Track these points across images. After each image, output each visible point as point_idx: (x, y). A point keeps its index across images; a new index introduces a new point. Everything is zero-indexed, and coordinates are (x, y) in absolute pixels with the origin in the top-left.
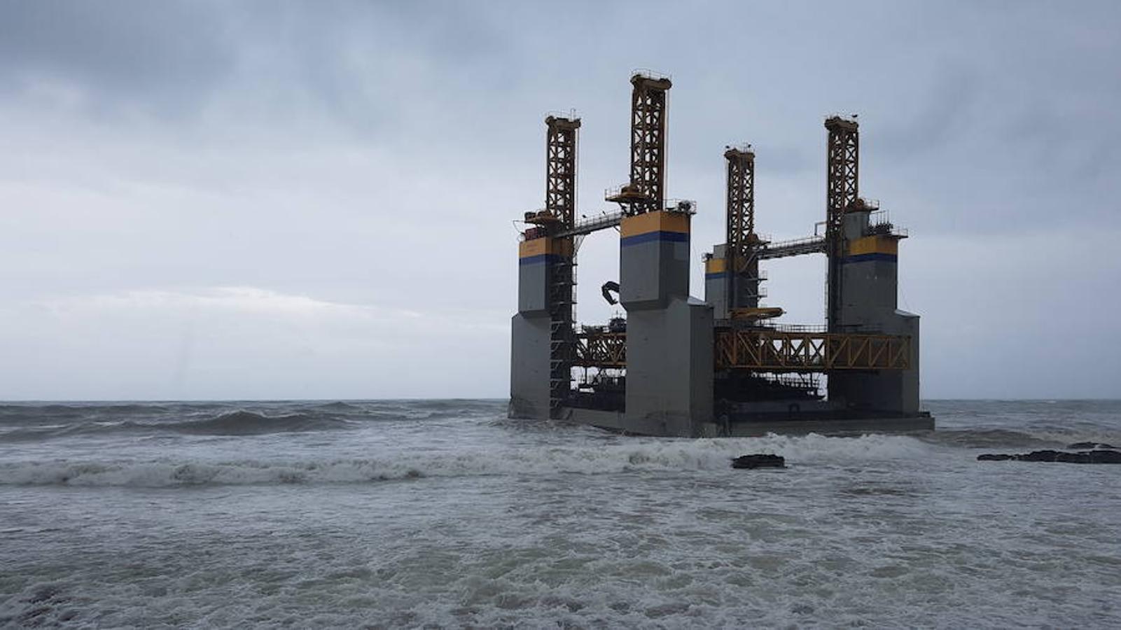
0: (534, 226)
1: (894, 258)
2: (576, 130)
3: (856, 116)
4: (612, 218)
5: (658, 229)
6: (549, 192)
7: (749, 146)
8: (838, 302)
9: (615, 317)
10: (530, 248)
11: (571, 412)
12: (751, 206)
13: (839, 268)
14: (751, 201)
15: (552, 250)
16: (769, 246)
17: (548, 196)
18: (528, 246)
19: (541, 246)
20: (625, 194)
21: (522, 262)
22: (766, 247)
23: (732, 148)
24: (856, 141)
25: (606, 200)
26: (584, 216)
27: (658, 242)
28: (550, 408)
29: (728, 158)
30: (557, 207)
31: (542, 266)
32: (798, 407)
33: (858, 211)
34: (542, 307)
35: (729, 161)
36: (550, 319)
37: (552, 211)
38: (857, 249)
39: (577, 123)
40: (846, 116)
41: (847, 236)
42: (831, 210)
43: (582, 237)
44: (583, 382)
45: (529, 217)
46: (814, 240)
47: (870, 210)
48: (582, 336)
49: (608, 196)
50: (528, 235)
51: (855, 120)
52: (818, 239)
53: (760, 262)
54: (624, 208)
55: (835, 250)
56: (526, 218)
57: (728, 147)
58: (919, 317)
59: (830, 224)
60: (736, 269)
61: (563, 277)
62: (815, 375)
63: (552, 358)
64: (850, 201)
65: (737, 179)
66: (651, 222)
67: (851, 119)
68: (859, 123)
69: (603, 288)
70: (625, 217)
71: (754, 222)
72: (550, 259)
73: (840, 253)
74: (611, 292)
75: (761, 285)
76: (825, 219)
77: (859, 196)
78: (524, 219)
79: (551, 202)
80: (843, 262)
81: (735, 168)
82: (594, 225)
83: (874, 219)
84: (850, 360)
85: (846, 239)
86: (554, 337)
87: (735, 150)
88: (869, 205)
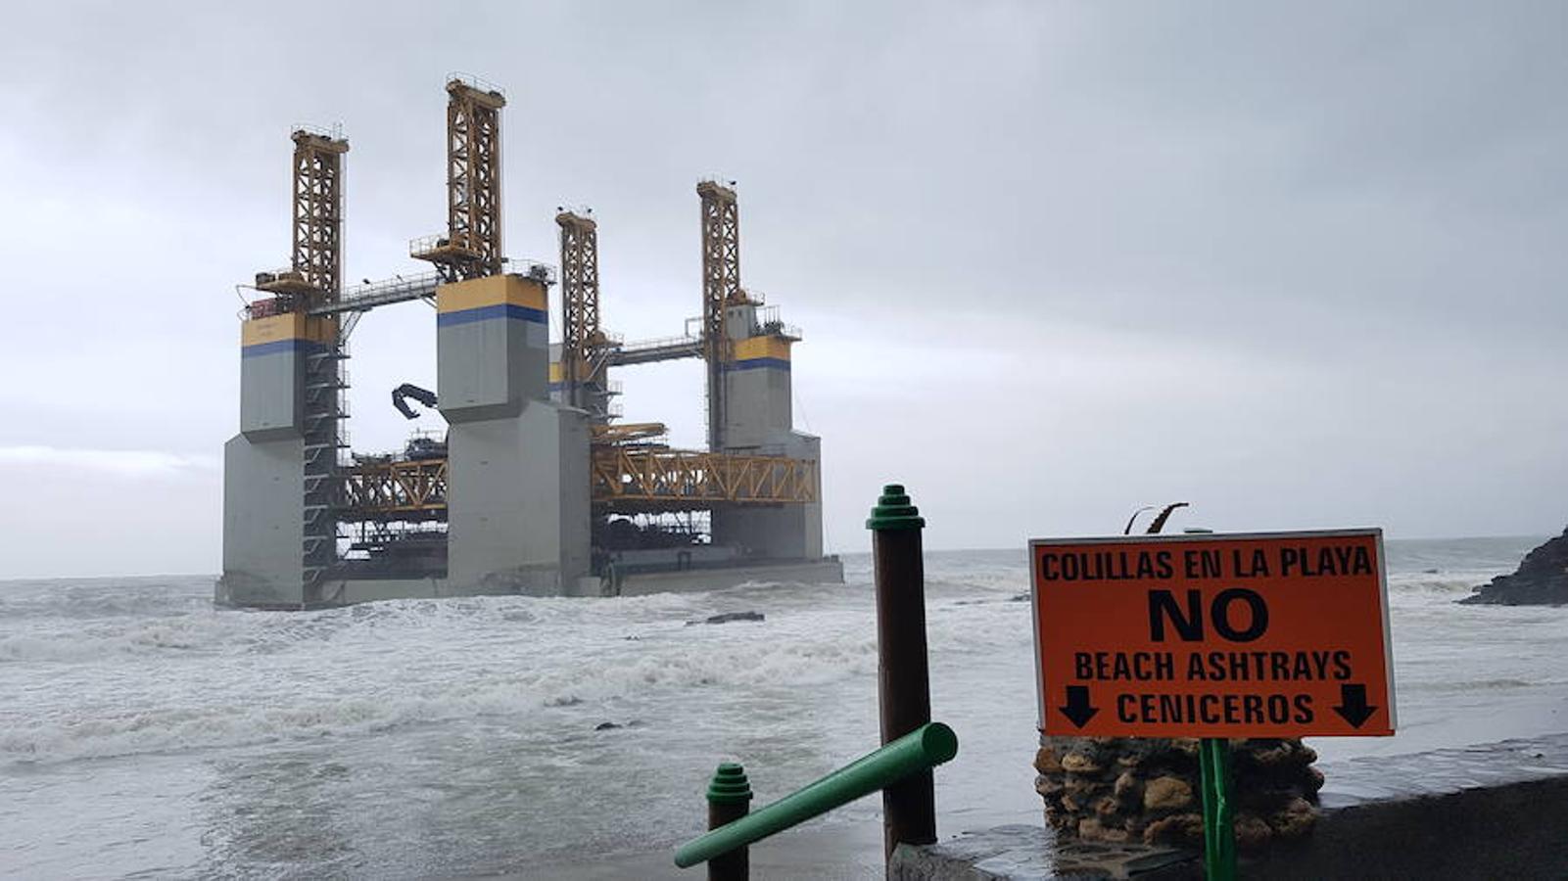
0: (273, 295)
1: (786, 366)
2: (342, 155)
3: (734, 183)
4: (419, 284)
5: (503, 301)
6: (297, 245)
7: (590, 211)
8: (723, 420)
9: (416, 437)
10: (265, 330)
11: (343, 587)
12: (595, 292)
13: (722, 376)
14: (594, 285)
15: (306, 334)
16: (623, 349)
17: (296, 250)
18: (260, 327)
19: (285, 327)
20: (443, 248)
21: (248, 352)
22: (618, 349)
23: (565, 211)
24: (735, 215)
25: (412, 256)
26: (367, 282)
27: (505, 319)
28: (302, 583)
29: (560, 224)
30: (313, 268)
31: (288, 357)
32: (689, 554)
33: (742, 304)
34: (288, 421)
35: (561, 229)
36: (303, 441)
37: (305, 275)
38: (743, 352)
39: (343, 145)
40: (722, 182)
41: (731, 336)
42: (710, 302)
43: (357, 314)
44: (358, 541)
45: (263, 280)
46: (685, 341)
47: (755, 304)
48: (354, 470)
49: (414, 251)
50: (257, 311)
51: (733, 188)
52: (691, 340)
53: (610, 370)
54: (440, 270)
55: (716, 352)
56: (258, 283)
57: (560, 209)
58: (819, 438)
59: (708, 320)
60: (577, 379)
61: (325, 375)
62: (696, 516)
63: (306, 504)
64: (731, 291)
65: (575, 254)
66: (489, 292)
67: (729, 187)
68: (737, 192)
69: (394, 393)
70: (442, 282)
71: (601, 314)
72: (303, 347)
73: (722, 359)
74: (408, 400)
75: (613, 401)
76: (702, 314)
77: (742, 286)
78: (254, 284)
79: (301, 260)
80: (727, 369)
81: (571, 238)
82: (384, 295)
83: (762, 317)
84: (752, 489)
85: (730, 340)
86: (309, 469)
87: (571, 213)
88: (753, 298)
